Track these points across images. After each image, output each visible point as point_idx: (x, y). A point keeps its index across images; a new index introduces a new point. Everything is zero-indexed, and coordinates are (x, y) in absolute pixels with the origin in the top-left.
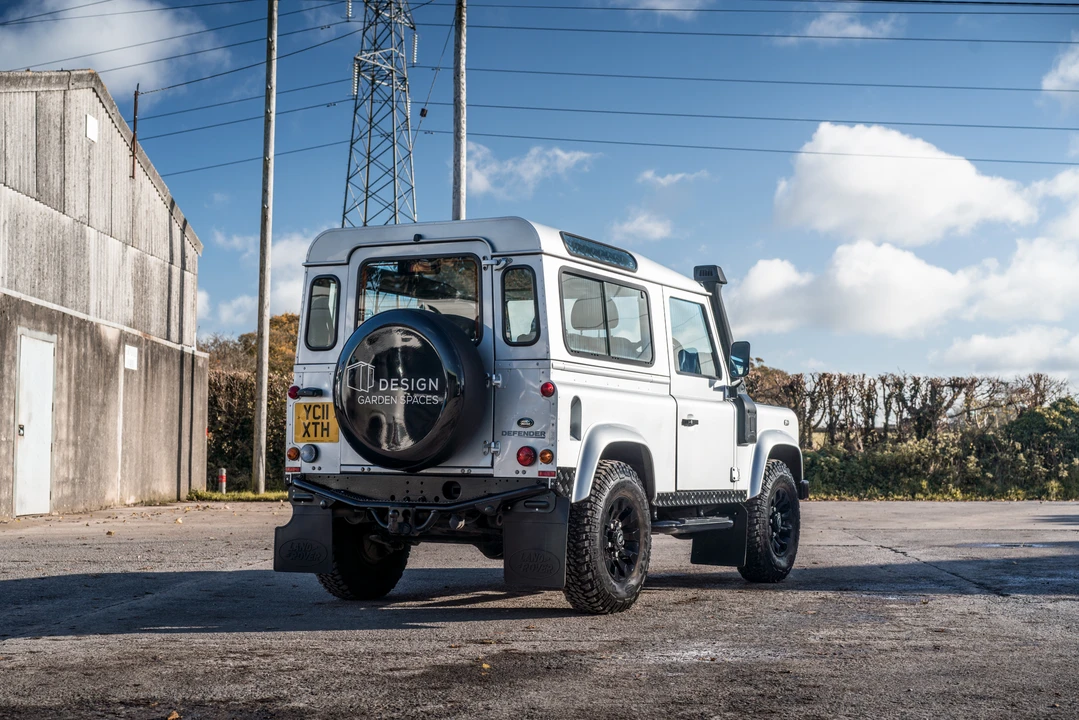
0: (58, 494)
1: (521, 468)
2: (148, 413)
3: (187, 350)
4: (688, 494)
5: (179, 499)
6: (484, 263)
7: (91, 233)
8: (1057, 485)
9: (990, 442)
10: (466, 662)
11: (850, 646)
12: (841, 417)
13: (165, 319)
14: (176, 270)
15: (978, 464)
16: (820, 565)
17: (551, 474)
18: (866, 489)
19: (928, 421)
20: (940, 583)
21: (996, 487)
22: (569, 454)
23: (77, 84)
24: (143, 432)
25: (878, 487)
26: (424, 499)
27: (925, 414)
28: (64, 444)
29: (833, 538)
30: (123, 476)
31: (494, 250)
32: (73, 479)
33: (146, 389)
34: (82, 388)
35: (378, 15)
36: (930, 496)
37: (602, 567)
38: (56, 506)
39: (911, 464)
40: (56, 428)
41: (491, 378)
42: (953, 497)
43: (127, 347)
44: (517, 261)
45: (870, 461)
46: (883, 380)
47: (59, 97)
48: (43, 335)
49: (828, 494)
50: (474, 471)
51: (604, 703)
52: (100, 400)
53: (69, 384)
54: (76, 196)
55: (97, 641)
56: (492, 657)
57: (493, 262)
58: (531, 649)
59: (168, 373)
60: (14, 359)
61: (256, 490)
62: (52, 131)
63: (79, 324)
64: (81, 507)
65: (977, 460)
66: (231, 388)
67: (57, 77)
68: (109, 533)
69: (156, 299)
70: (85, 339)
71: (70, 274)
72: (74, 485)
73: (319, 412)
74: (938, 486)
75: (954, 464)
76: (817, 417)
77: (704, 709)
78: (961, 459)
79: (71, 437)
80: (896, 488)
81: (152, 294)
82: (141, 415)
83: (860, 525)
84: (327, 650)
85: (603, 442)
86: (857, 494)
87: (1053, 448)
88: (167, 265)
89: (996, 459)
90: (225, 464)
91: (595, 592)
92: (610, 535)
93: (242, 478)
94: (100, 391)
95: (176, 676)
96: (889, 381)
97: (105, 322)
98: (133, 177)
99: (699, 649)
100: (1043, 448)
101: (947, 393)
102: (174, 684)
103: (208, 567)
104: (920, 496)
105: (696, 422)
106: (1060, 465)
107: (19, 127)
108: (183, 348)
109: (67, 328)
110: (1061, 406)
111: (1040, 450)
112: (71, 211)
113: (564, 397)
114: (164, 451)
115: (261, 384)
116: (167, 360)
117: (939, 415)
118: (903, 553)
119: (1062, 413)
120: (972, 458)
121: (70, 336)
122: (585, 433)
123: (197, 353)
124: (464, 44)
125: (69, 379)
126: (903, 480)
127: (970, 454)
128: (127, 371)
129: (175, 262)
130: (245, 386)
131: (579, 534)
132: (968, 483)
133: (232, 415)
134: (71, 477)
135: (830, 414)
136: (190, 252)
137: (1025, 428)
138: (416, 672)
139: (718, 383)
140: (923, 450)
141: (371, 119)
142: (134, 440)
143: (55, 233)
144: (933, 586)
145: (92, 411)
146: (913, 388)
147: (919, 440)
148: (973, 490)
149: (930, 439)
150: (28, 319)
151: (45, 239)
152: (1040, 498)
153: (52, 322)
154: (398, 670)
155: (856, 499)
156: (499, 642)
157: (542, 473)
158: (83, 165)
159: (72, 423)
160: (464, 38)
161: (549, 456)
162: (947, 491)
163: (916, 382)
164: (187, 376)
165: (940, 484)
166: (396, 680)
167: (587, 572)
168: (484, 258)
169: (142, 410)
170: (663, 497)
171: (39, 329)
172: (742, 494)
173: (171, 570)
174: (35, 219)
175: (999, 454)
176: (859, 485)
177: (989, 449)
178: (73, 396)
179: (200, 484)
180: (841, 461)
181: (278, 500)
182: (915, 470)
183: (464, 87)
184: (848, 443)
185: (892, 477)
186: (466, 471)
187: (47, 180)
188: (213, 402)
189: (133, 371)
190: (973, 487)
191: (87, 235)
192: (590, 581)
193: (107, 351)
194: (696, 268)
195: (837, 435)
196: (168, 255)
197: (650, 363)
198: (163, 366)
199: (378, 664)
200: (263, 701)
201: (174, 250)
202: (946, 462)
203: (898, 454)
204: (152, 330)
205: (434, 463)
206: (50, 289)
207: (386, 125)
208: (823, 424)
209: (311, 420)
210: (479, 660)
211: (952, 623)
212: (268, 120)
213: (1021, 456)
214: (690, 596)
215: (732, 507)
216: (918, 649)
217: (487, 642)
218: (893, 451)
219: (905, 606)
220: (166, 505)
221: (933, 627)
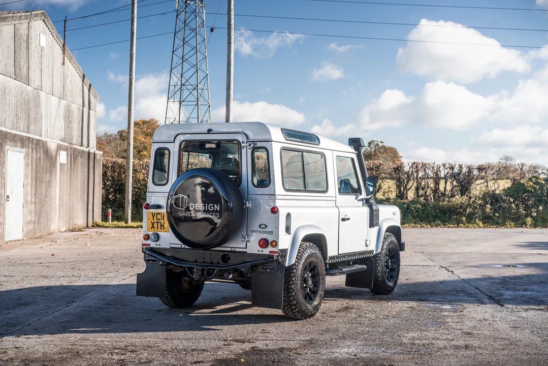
0: (27, 228)
1: (261, 249)
2: (72, 184)
3: (92, 151)
4: (344, 255)
5: (87, 227)
6: (242, 145)
7: (42, 94)
8: (531, 220)
9: (498, 198)
10: (233, 357)
11: (424, 345)
12: (423, 184)
13: (80, 135)
14: (86, 110)
15: (491, 209)
16: (410, 281)
17: (276, 252)
18: (434, 221)
19: (466, 187)
20: (470, 295)
21: (500, 221)
22: (284, 242)
23: (35, 18)
24: (70, 194)
25: (440, 220)
26: (212, 263)
27: (465, 183)
28: (29, 203)
29: (418, 260)
30: (59, 217)
31: (248, 139)
32: (34, 221)
33: (71, 172)
34: (38, 174)
36: (466, 225)
37: (301, 297)
38: (25, 236)
39: (457, 209)
40: (25, 195)
41: (246, 203)
42: (478, 226)
43: (61, 152)
44: (259, 144)
45: (436, 207)
46: (444, 165)
47: (26, 26)
48: (19, 149)
49: (415, 224)
50: (237, 250)
52: (48, 180)
53: (32, 173)
54: (35, 76)
55: (49, 339)
56: (246, 353)
57: (247, 145)
58: (265, 347)
59: (82, 163)
60: (4, 162)
61: (126, 222)
62: (22, 44)
63: (37, 142)
64: (38, 235)
65: (491, 207)
66: (114, 168)
67: (25, 16)
68: (53, 255)
69: (76, 126)
70: (40, 150)
71: (32, 116)
72: (35, 224)
73: (159, 217)
74: (470, 219)
75: (479, 209)
76: (410, 184)
78: (482, 207)
79: (33, 200)
80: (449, 221)
81: (73, 123)
82: (68, 185)
83: (431, 249)
84: (164, 347)
85: (301, 236)
86: (430, 224)
87: (529, 201)
88: (81, 108)
89: (500, 206)
90: (110, 206)
91: (297, 310)
92: (305, 281)
93: (119, 214)
94: (48, 175)
96: (447, 166)
97: (50, 140)
98: (64, 64)
99: (349, 346)
100: (524, 201)
101: (476, 172)
103: (103, 282)
104: (462, 225)
105: (349, 219)
106: (533, 210)
107: (6, 42)
108: (89, 150)
109: (31, 145)
110: (533, 180)
111: (523, 202)
112: (32, 83)
113: (282, 213)
114: (80, 203)
115: (129, 168)
116: (81, 157)
117: (472, 184)
118: (452, 272)
119: (534, 183)
120: (488, 206)
121: (32, 149)
122: (293, 231)
123: (97, 152)
125: (32, 170)
126: (453, 217)
127: (487, 204)
128: (61, 164)
129: (85, 106)
130: (121, 166)
131: (289, 281)
132: (486, 218)
133: (114, 181)
134: (33, 220)
135: (417, 182)
136: (93, 100)
137: (515, 190)
138: (208, 364)
139: (360, 197)
140: (463, 202)
141: (185, 21)
142: (65, 199)
143: (24, 95)
144: (466, 298)
145: (44, 186)
146: (459, 170)
147: (462, 196)
148: (488, 222)
149: (467, 196)
150: (11, 141)
151: (19, 99)
152: (522, 227)
153: (23, 142)
154: (199, 363)
155: (429, 226)
156: (249, 342)
157: (271, 252)
158: (38, 60)
159: (33, 193)
161: (275, 244)
162: (475, 223)
163: (461, 166)
164: (91, 164)
165: (472, 219)
167: (293, 300)
168: (243, 142)
169: (69, 183)
170: (332, 258)
171: (16, 146)
172: (371, 252)
173: (85, 283)
174: (14, 89)
175: (502, 204)
176: (431, 219)
177: (497, 201)
178: (34, 179)
179: (98, 219)
180: (422, 207)
182: (460, 212)
183: (233, 17)
184: (426, 196)
185: (447, 215)
186: (233, 249)
187: (20, 69)
188: (105, 174)
189: (64, 164)
190: (488, 220)
191: (41, 95)
192: (295, 305)
193: (51, 155)
194: (350, 139)
195: (421, 192)
196: (82, 103)
197: (326, 191)
198: (79, 160)
199: (189, 358)
201: (85, 100)
202: (475, 208)
203: (451, 203)
204: (74, 142)
205: (219, 245)
206: (22, 125)
207: (192, 25)
208: (413, 188)
209: (155, 220)
210: (239, 356)
211: (475, 327)
212: (132, 33)
213: (513, 205)
214: (345, 305)
215: (367, 259)
216: (457, 347)
217: (243, 342)
218: (448, 202)
219: (452, 314)
220: (81, 231)
221: (465, 330)
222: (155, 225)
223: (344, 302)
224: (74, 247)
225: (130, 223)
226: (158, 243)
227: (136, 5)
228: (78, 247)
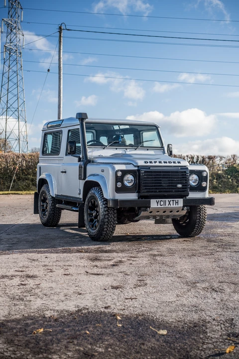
9: (220, 176)
15: (217, 182)
21: (222, 190)
35: (12, 31)
46: (187, 156)
78: (211, 181)
89: (222, 181)
96: (190, 157)
100: (236, 178)
101: (207, 160)
120: (215, 180)
132: (214, 188)
137: (231, 171)
141: (9, 66)
146: (197, 159)
152: (235, 193)
183: (62, 62)
213: (230, 180)
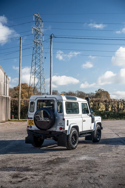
1: (60, 130)
2: (1, 108)
4: (84, 131)
5: (6, 121)
6: (55, 101)
10: (52, 160)
11: (104, 156)
12: (114, 106)
13: (4, 92)
14: (6, 84)
16: (105, 138)
17: (64, 131)
20: (122, 142)
22: (67, 128)
24: (1, 111)
25: (119, 118)
26: (46, 134)
29: (109, 131)
31: (56, 99)
33: (1, 104)
35: (37, 33)
37: (71, 143)
41: (56, 117)
44: (59, 101)
45: (118, 113)
49: (111, 119)
50: (53, 130)
51: (70, 167)
55: (2, 155)
56: (56, 159)
58: (61, 157)
59: (5, 101)
61: (18, 119)
66: (14, 101)
73: (32, 121)
77: (83, 169)
80: (122, 118)
81: (2, 88)
83: (114, 128)
84: (34, 158)
85: (72, 126)
86: (116, 119)
88: (4, 83)
90: (13, 114)
92: (72, 139)
95: (15, 163)
99: (84, 157)
102: (15, 164)
103: (14, 139)
105: (85, 121)
108: (7, 96)
113: (66, 120)
114: (4, 113)
115: (19, 102)
118: (118, 135)
122: (69, 125)
123: (9, 97)
124: (52, 47)
130: (16, 101)
131: (68, 139)
133: (14, 106)
136: (8, 80)
138: (46, 162)
139: (89, 114)
141: (36, 51)
144: (120, 143)
154: (43, 161)
156: (57, 156)
160: (52, 46)
161: (64, 129)
164: (7, 101)
166: (43, 163)
167: (69, 144)
170: (80, 132)
173: (9, 140)
179: (9, 118)
180: (113, 113)
181: (22, 121)
183: (52, 54)
184: (115, 110)
185: (122, 116)
188: (11, 103)
192: (70, 146)
194: (86, 98)
195: (113, 108)
197: (79, 113)
198: (4, 100)
199: (41, 160)
200: (27, 167)
201: (5, 81)
205: (48, 129)
207: (39, 52)
208: (111, 107)
209: (31, 122)
210: (54, 160)
211: (120, 152)
212: (20, 59)
214: (84, 146)
215: (91, 132)
216: (113, 157)
217: (55, 156)
218: (122, 112)
219: (115, 148)
220: (4, 122)
221: (117, 152)
222: (31, 123)
223: (85, 145)
224: (3, 128)
225: (20, 120)
226: (31, 128)
227: (21, 51)
228: (4, 128)
